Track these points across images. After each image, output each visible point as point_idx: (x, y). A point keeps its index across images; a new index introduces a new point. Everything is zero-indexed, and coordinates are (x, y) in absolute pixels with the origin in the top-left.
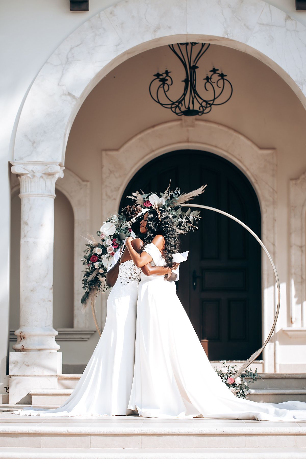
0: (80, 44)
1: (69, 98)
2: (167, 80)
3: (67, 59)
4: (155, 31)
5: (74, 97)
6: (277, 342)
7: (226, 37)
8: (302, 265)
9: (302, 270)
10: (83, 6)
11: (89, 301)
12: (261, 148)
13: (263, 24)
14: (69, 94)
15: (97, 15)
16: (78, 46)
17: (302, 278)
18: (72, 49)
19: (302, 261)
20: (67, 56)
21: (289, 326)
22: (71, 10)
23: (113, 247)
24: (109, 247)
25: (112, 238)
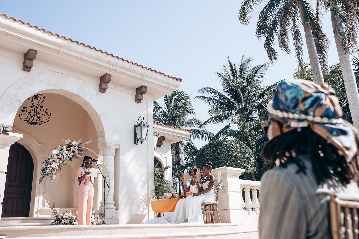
0: (26, 83)
1: (19, 102)
2: (24, 110)
3: (20, 87)
4: (54, 86)
5: (21, 102)
6: (38, 214)
7: (78, 94)
8: (49, 186)
9: (49, 187)
10: (29, 70)
11: (43, 181)
12: (40, 143)
13: (90, 93)
14: (19, 101)
15: (33, 75)
16: (25, 83)
17: (49, 190)
18: (22, 84)
19: (50, 184)
20: (20, 86)
21: (43, 207)
22: (23, 70)
23: (57, 159)
24: (56, 159)
25: (57, 156)
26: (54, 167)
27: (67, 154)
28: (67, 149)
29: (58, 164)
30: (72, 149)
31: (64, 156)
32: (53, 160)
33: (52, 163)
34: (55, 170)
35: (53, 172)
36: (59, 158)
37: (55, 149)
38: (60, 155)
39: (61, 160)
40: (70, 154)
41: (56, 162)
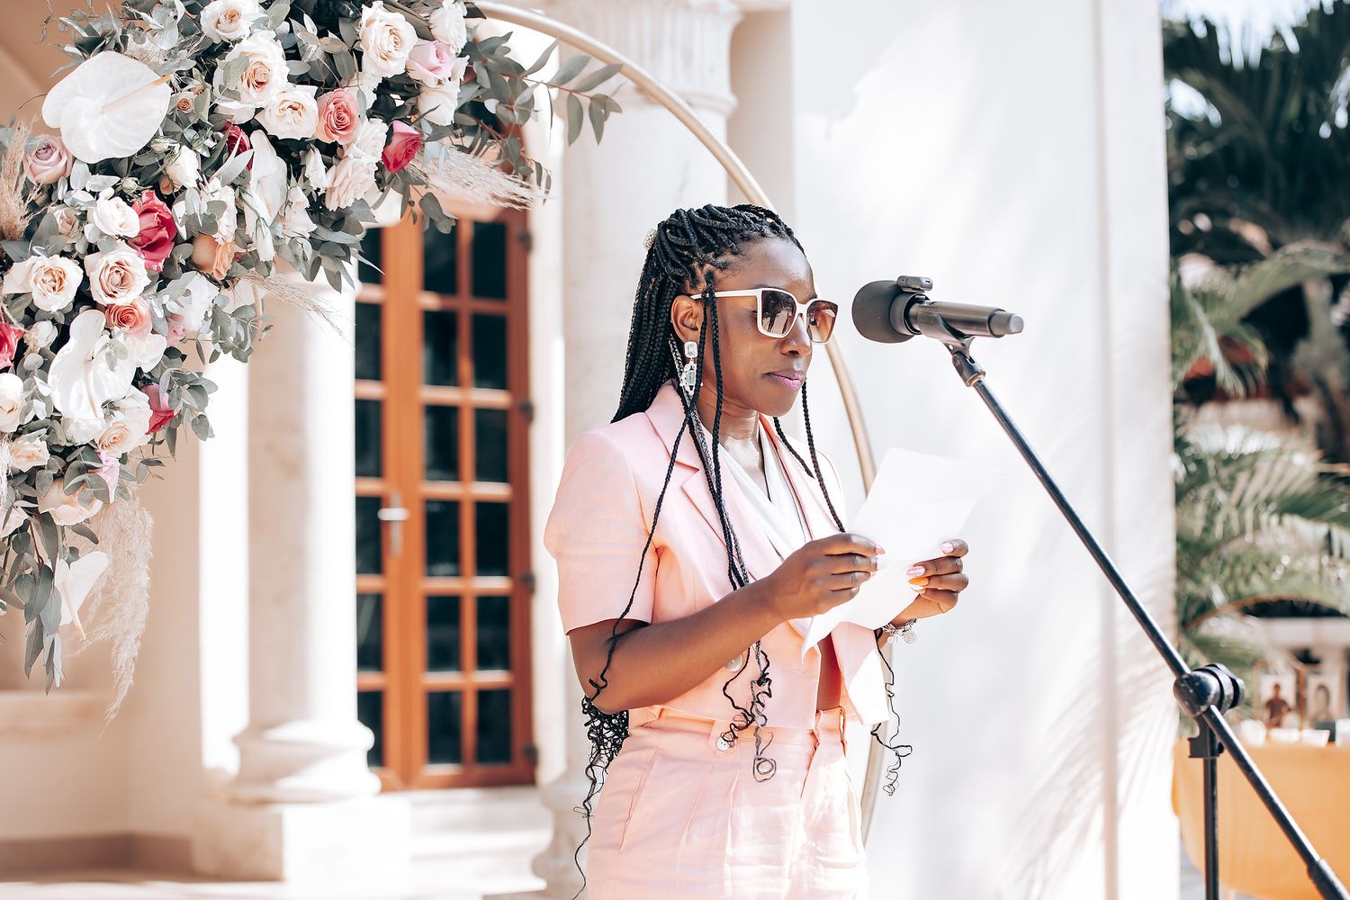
23: (137, 264)
24: (111, 258)
25: (130, 184)
26: (83, 424)
27: (291, 152)
28: (293, 53)
29: (148, 352)
30: (387, 43)
31: (239, 185)
32: (74, 276)
33: (44, 333)
34: (109, 458)
35: (65, 508)
36: (168, 223)
37: (91, 46)
38: (185, 167)
39: (190, 266)
40: (331, 152)
41: (124, 317)
